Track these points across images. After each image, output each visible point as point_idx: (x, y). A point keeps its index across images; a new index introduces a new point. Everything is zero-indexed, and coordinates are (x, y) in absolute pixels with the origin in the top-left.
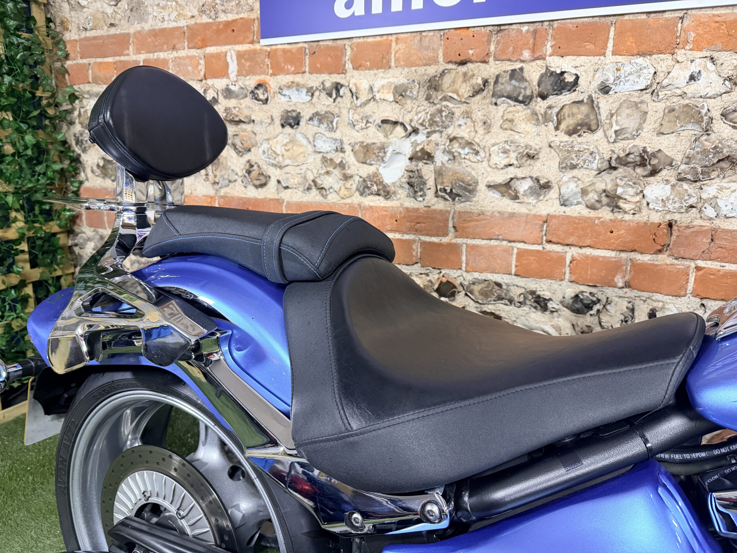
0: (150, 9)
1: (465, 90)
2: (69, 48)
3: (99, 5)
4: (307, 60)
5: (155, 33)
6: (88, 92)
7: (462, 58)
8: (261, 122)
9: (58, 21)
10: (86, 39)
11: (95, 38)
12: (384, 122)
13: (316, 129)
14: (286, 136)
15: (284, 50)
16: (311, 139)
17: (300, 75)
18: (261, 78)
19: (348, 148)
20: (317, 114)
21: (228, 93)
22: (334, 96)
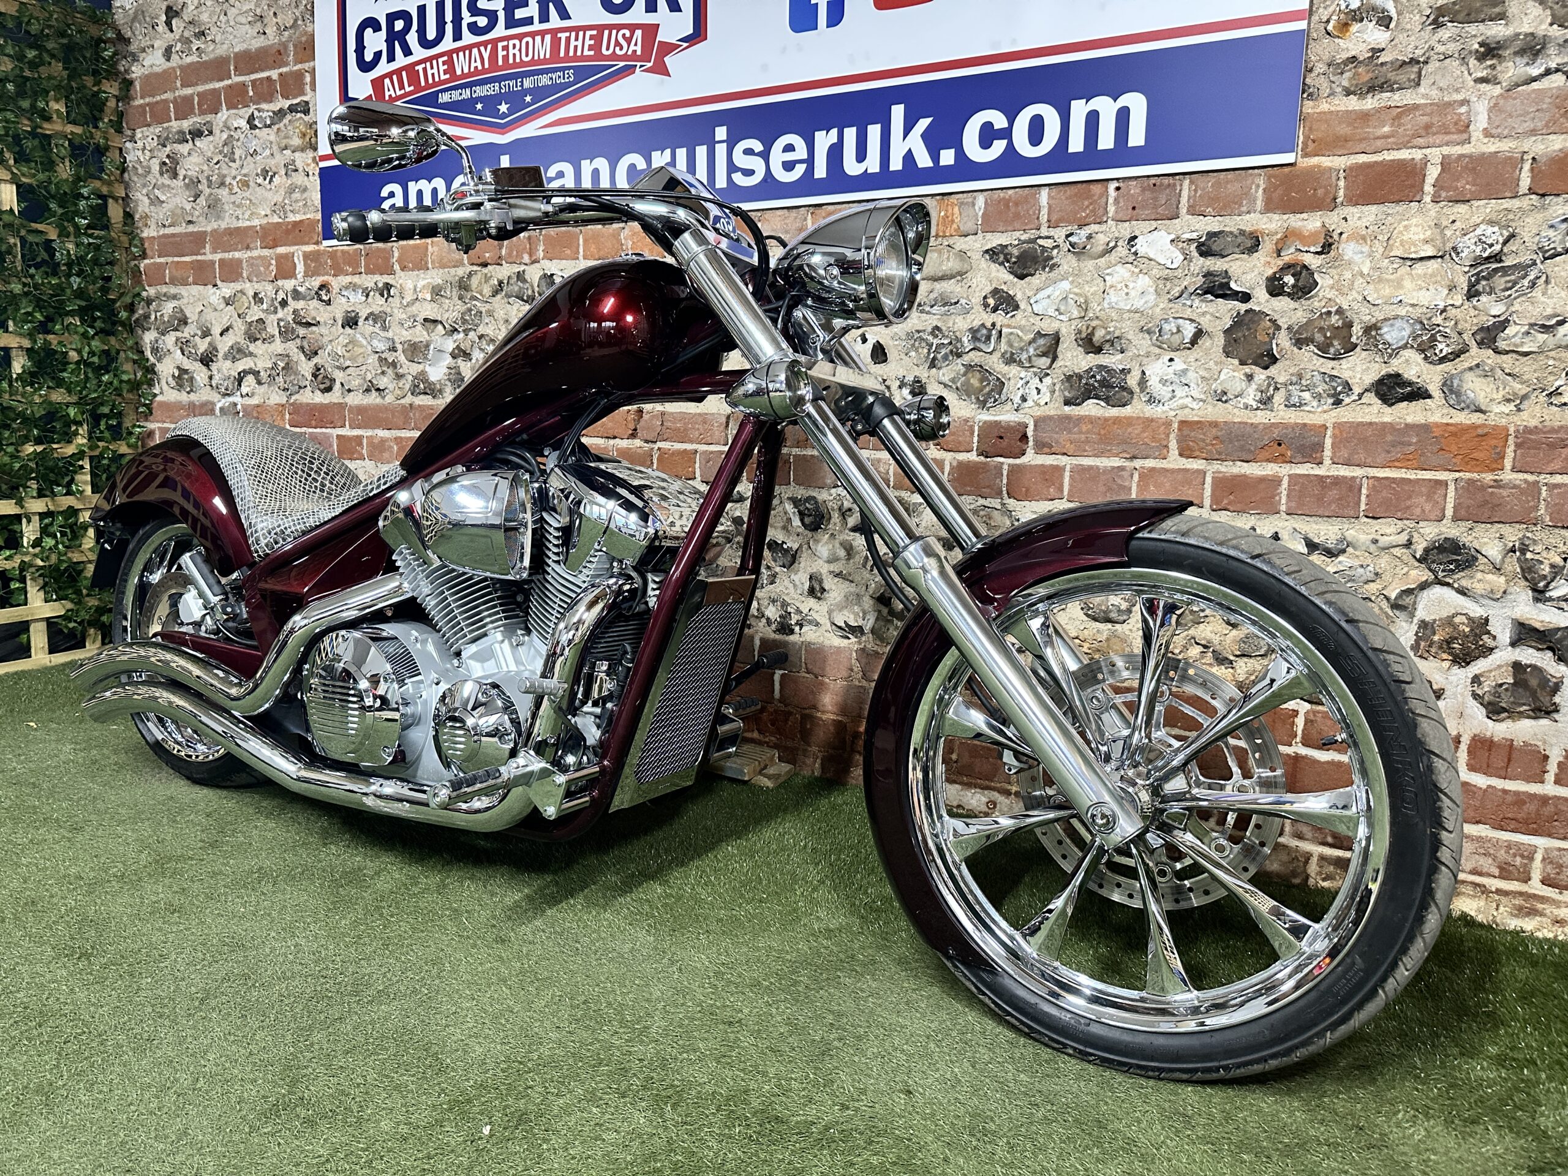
0: (226, 207)
1: (487, 290)
2: (146, 245)
3: (178, 200)
4: (363, 262)
5: (231, 232)
6: (165, 295)
7: (481, 261)
8: (325, 323)
9: (137, 217)
10: (164, 236)
11: (173, 235)
12: (425, 320)
13: (372, 329)
14: (347, 337)
15: (342, 251)
16: (368, 339)
17: (355, 277)
18: (325, 278)
19: (399, 347)
20: (371, 314)
21: (297, 295)
22: (386, 296)
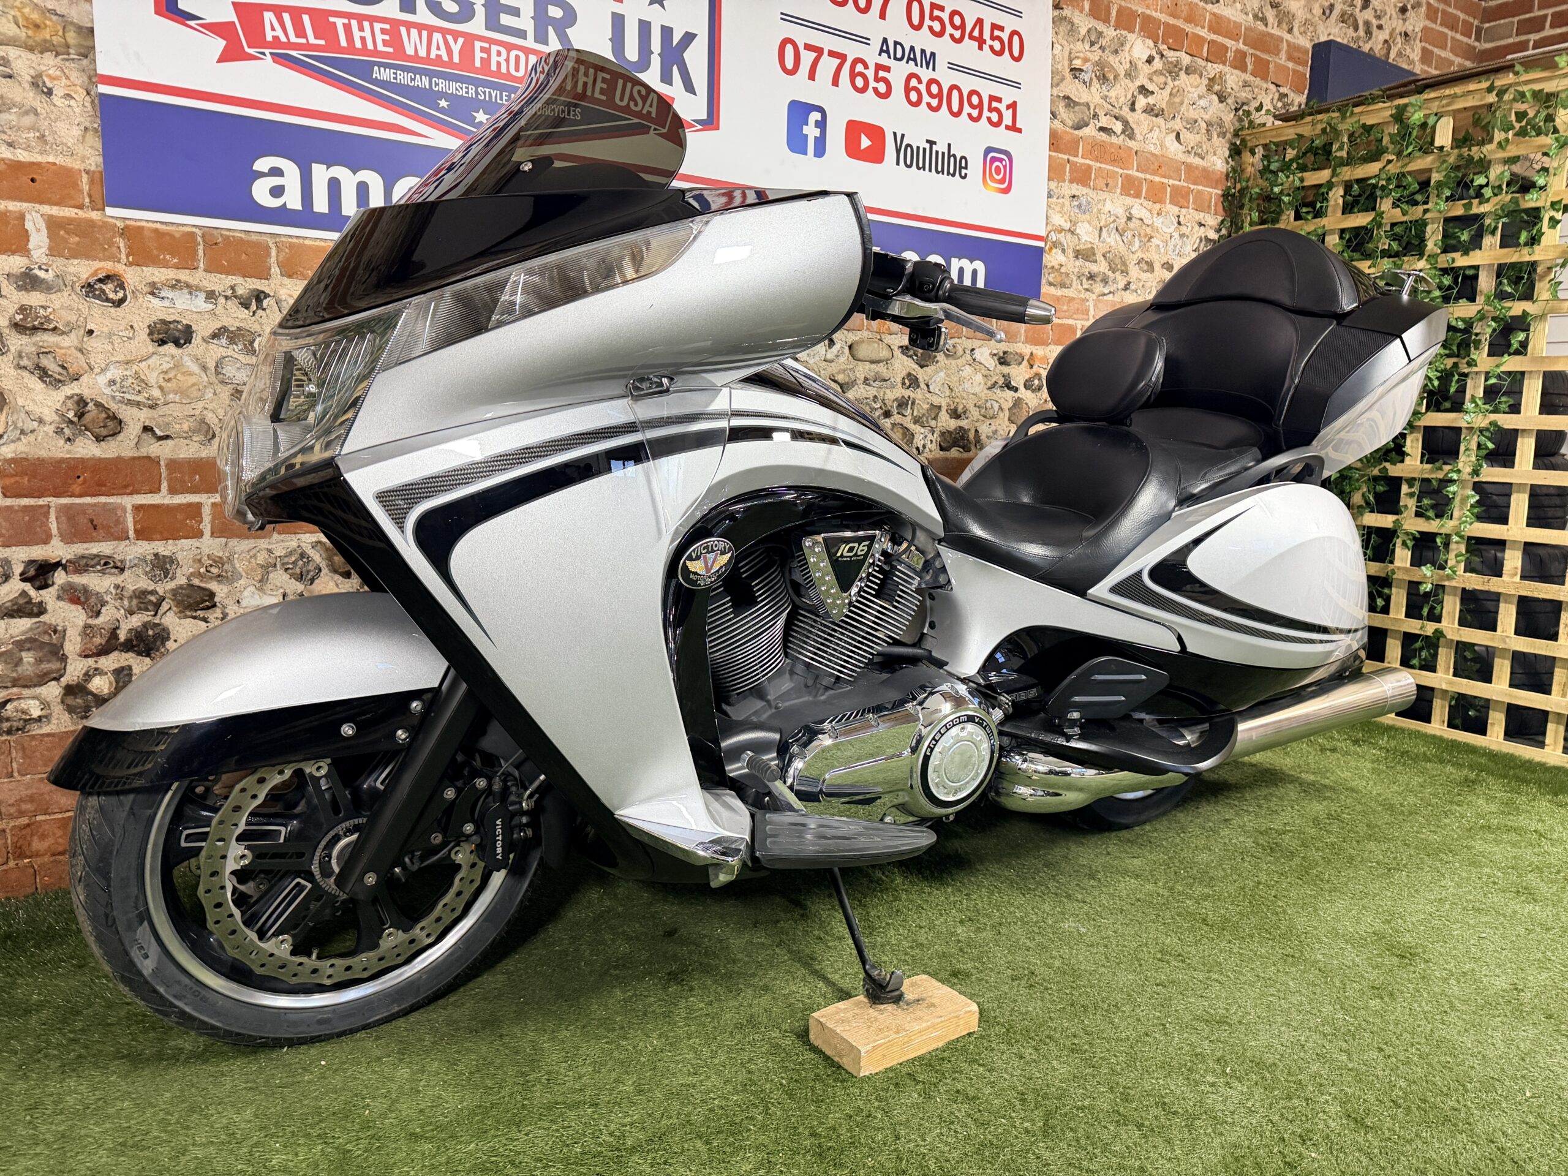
4: (201, 252)
8: (108, 335)
13: (222, 352)
14: (167, 359)
15: (156, 230)
16: (211, 365)
17: (188, 271)
18: (108, 266)
20: (224, 330)
21: (28, 281)
22: (254, 306)
